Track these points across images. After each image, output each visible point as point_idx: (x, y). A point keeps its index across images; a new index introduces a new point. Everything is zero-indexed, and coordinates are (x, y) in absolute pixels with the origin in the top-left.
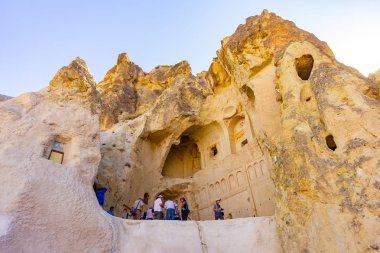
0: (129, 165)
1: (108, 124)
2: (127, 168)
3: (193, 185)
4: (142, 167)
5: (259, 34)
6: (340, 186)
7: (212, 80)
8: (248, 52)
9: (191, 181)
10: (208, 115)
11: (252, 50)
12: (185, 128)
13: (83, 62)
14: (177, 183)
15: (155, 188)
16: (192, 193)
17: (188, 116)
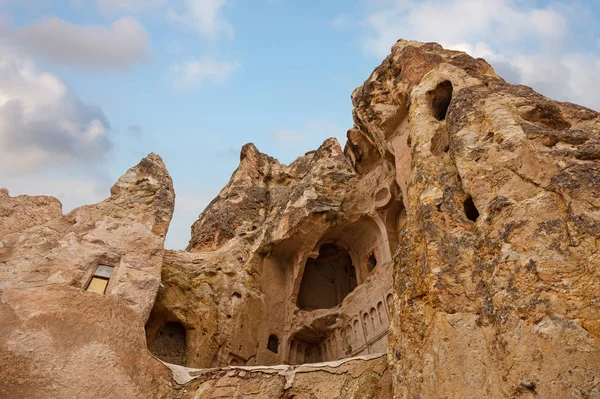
0: (238, 295)
1: (220, 241)
2: (235, 299)
3: (342, 316)
4: (262, 296)
5: (390, 72)
6: (478, 279)
7: (352, 155)
8: (377, 102)
9: (339, 311)
10: (355, 208)
11: (381, 98)
12: (321, 232)
13: (159, 159)
14: (319, 317)
15: (288, 328)
16: (343, 330)
17: (323, 212)
